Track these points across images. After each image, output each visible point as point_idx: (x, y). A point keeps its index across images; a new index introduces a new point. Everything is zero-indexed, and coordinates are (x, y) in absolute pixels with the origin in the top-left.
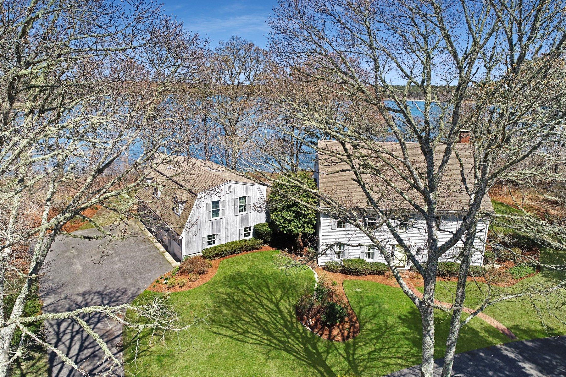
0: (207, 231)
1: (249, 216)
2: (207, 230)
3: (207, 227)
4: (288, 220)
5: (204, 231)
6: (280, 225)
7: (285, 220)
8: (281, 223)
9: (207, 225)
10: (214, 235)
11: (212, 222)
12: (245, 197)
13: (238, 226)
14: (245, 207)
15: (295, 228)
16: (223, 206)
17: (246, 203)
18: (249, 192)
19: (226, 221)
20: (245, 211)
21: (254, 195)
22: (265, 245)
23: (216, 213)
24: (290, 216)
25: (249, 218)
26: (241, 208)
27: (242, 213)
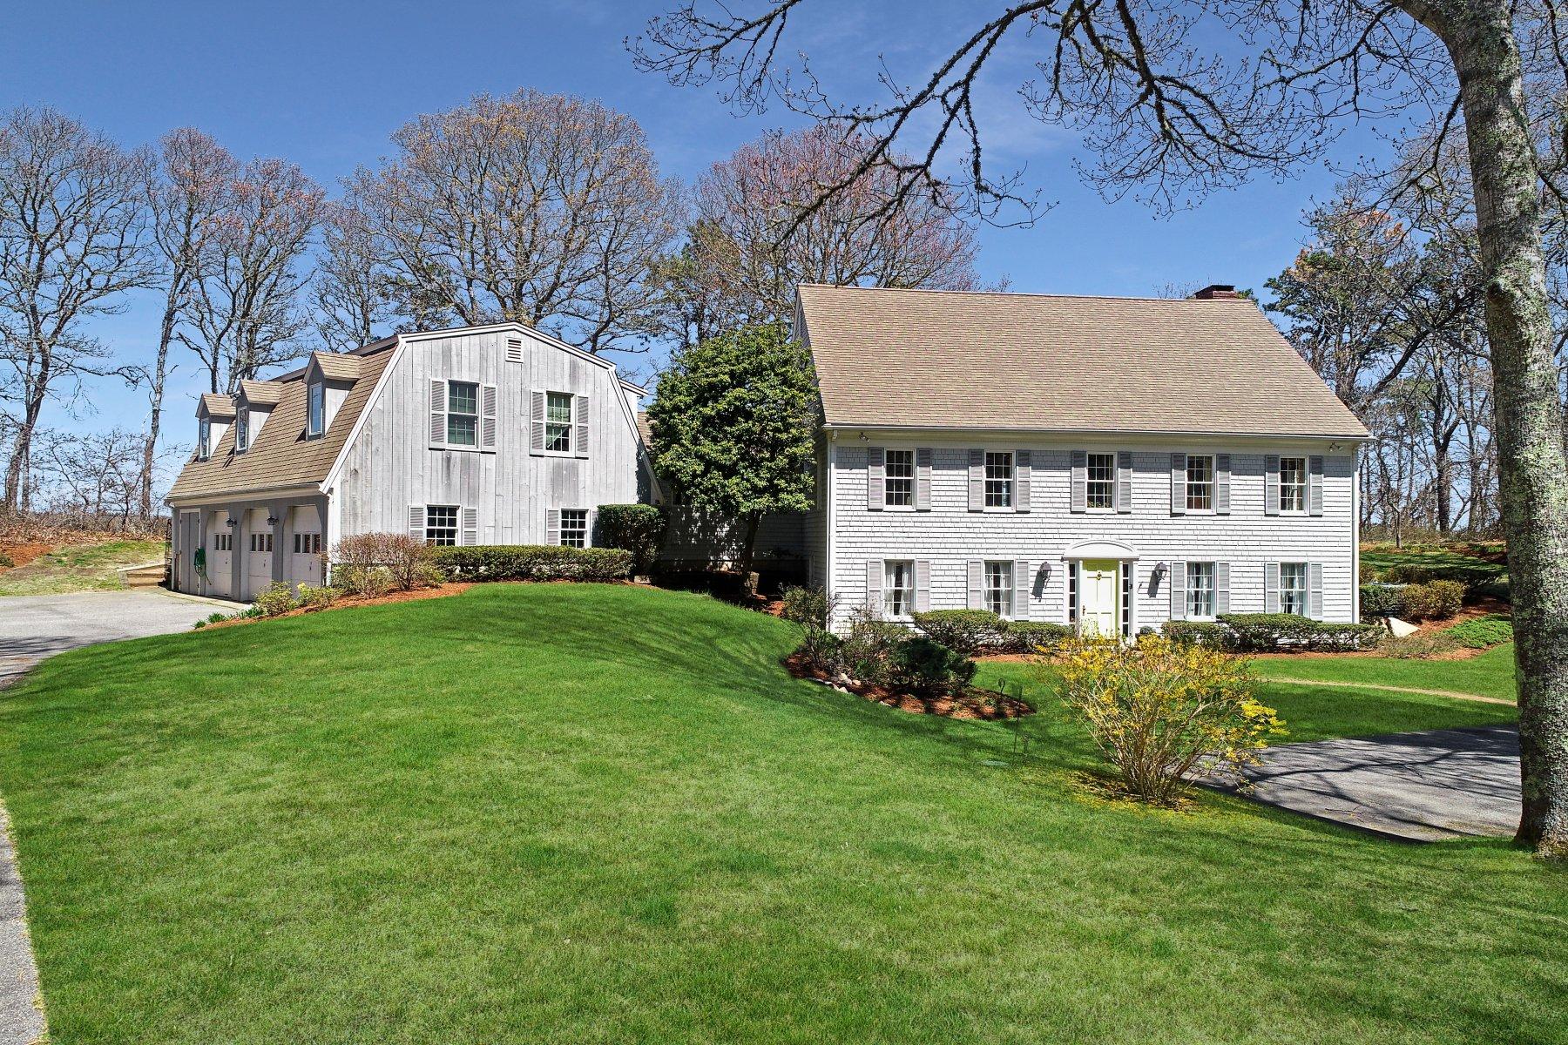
0: (427, 488)
1: (581, 469)
2: (427, 480)
3: (427, 471)
4: (720, 467)
5: (417, 485)
6: (691, 484)
7: (710, 464)
8: (694, 476)
9: (428, 463)
10: (453, 510)
11: (449, 460)
12: (566, 398)
13: (541, 497)
14: (566, 434)
15: (745, 497)
16: (490, 409)
17: (572, 422)
18: (582, 385)
19: (500, 467)
20: (566, 448)
21: (598, 397)
22: (637, 579)
23: (462, 426)
24: (727, 451)
25: (581, 478)
26: (554, 437)
27: (553, 453)
